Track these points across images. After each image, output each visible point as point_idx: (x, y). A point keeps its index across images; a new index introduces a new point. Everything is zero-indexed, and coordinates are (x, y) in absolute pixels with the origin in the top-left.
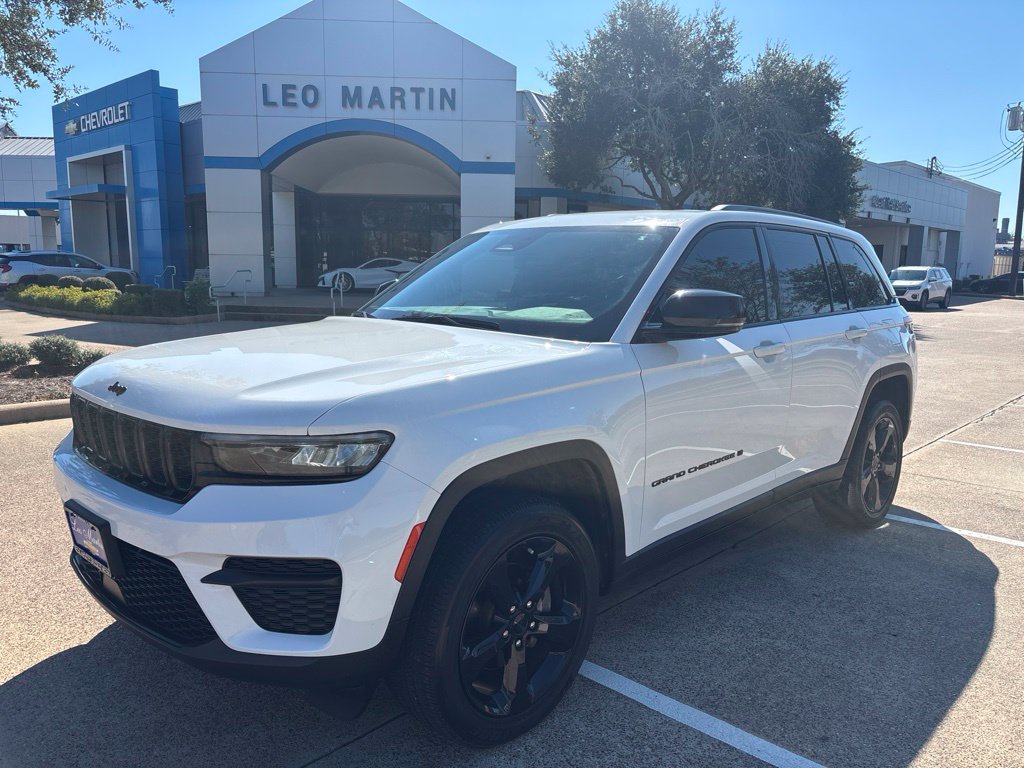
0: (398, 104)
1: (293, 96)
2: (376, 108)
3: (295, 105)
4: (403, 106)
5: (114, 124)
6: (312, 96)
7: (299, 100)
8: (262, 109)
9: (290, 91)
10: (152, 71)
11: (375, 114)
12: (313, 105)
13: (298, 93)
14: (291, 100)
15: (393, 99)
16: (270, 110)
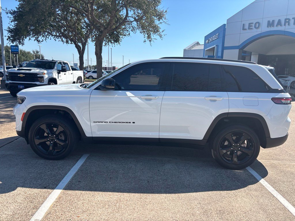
0: (287, 24)
1: (252, 26)
2: (279, 26)
3: (252, 29)
4: (289, 25)
5: (215, 40)
6: (258, 25)
7: (253, 27)
8: (242, 31)
9: (251, 25)
10: (224, 24)
11: (279, 28)
12: (258, 28)
13: (253, 25)
14: (251, 27)
15: (285, 22)
16: (245, 31)
